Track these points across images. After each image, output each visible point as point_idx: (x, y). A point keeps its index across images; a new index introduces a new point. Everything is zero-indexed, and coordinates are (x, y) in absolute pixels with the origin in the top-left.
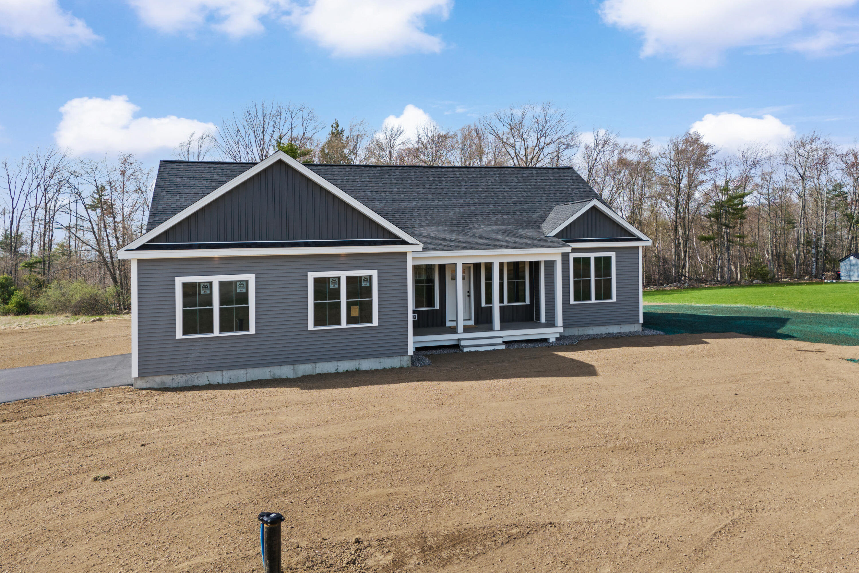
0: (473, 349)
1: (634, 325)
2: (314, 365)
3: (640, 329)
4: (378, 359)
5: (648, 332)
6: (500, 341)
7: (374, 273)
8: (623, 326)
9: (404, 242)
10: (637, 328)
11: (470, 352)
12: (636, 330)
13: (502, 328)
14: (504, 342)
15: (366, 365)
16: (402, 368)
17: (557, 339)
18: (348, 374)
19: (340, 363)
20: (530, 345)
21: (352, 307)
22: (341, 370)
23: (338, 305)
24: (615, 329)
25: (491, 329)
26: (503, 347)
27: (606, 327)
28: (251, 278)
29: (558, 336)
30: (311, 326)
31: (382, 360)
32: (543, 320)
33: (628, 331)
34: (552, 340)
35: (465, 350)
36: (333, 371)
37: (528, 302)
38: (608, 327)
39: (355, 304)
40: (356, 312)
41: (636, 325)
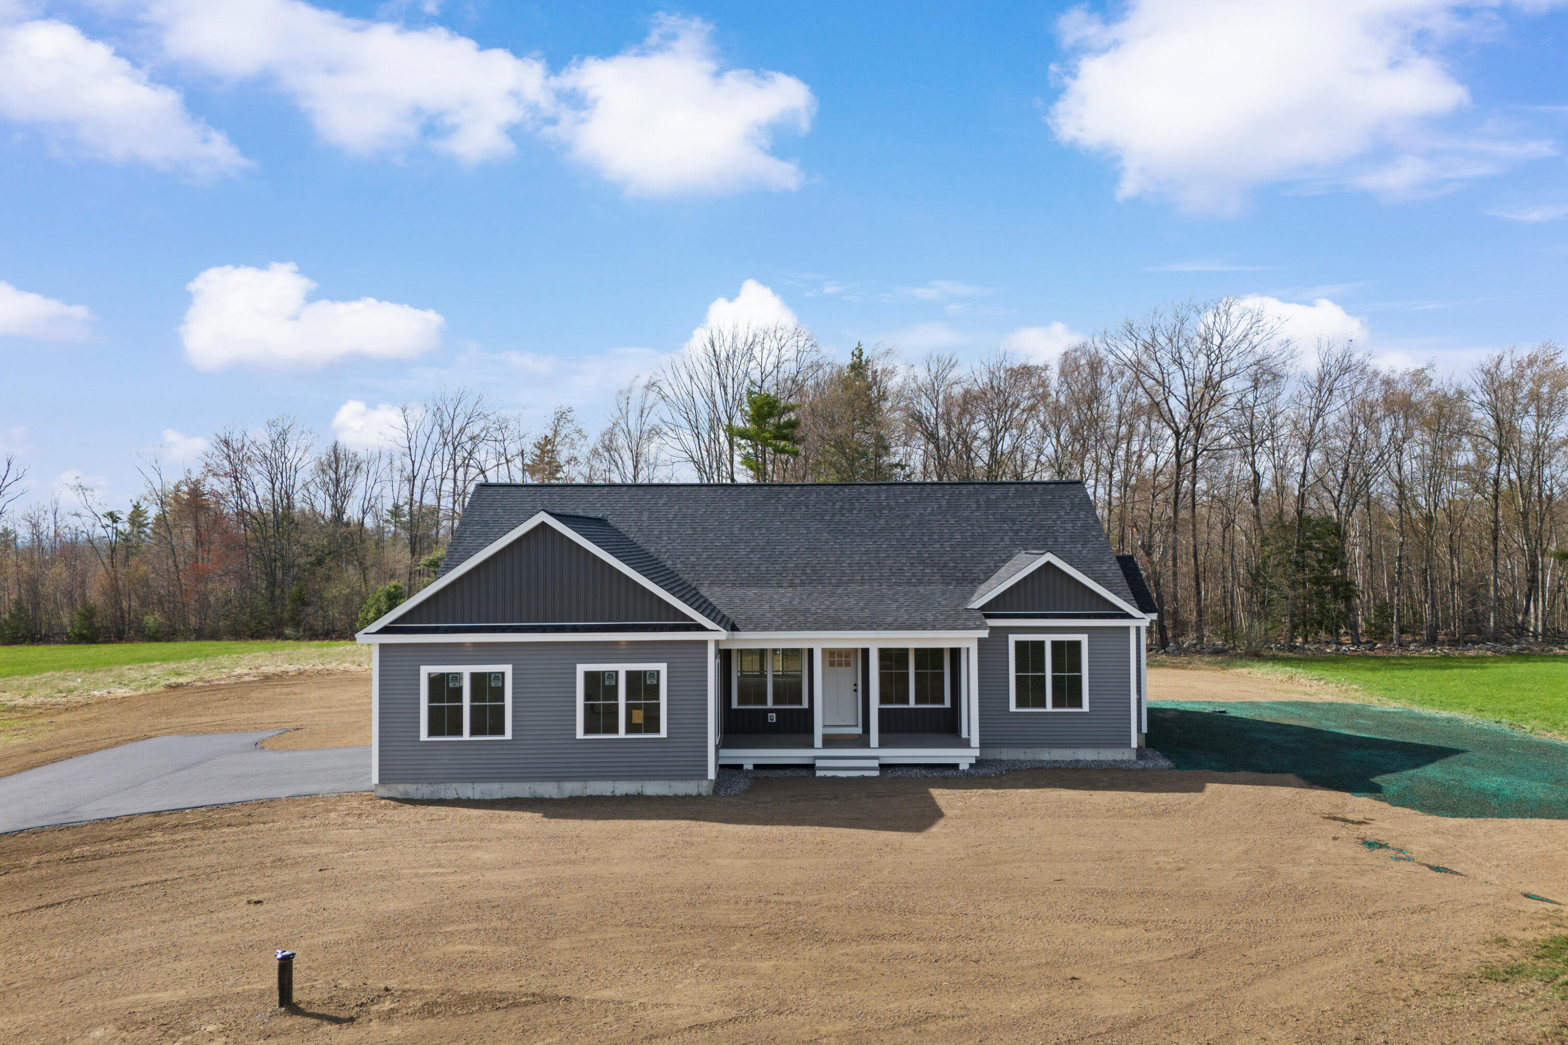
0: (832, 774)
1: (1121, 750)
3: (1133, 757)
4: (667, 782)
6: (875, 763)
7: (663, 668)
8: (1102, 751)
9: (702, 629)
11: (823, 777)
12: (1126, 757)
13: (882, 745)
14: (880, 765)
17: (971, 765)
18: (627, 797)
19: (617, 784)
21: (634, 711)
22: (618, 792)
23: (615, 708)
24: (1087, 755)
25: (865, 746)
26: (880, 773)
27: (1073, 750)
28: (508, 669)
30: (580, 734)
31: (673, 783)
32: (963, 735)
33: (1111, 758)
34: (964, 767)
35: (819, 773)
36: (608, 793)
38: (1076, 750)
39: (637, 707)
40: (639, 718)
41: (1126, 750)
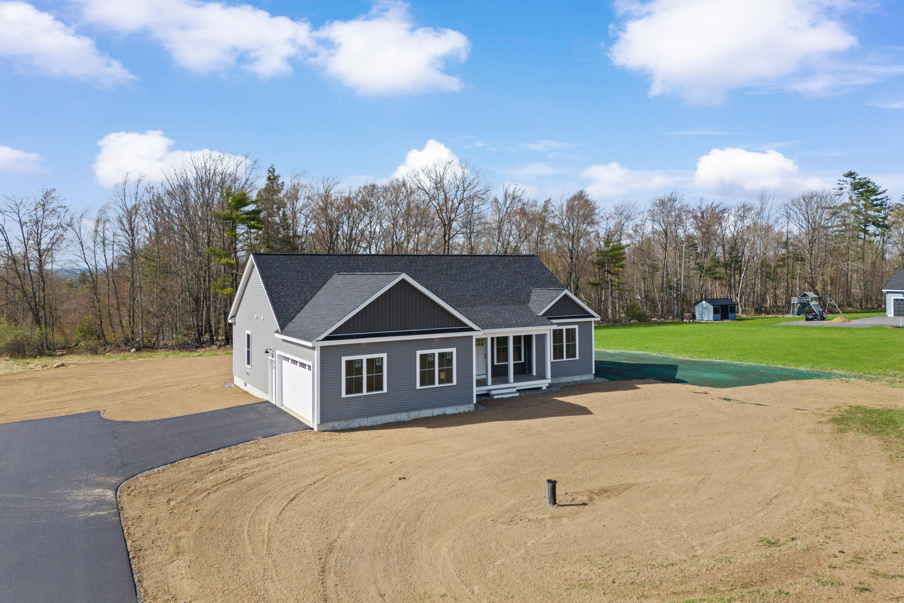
0: (500, 397)
1: (588, 375)
2: (419, 412)
3: (593, 378)
4: (456, 407)
5: (600, 380)
6: (515, 390)
7: (454, 350)
8: (583, 376)
9: (472, 330)
10: (590, 377)
11: (498, 399)
13: (515, 381)
14: (517, 390)
15: (450, 410)
16: (469, 412)
17: (547, 387)
18: (439, 416)
20: (532, 392)
21: (442, 373)
23: (433, 372)
24: (578, 378)
25: (507, 382)
26: (518, 394)
28: (384, 356)
29: (548, 385)
30: (418, 387)
31: (458, 407)
32: (534, 373)
33: (585, 379)
34: (544, 388)
35: (495, 397)
36: (430, 415)
37: (523, 361)
38: (574, 377)
39: (443, 371)
40: (443, 376)
41: (590, 375)
